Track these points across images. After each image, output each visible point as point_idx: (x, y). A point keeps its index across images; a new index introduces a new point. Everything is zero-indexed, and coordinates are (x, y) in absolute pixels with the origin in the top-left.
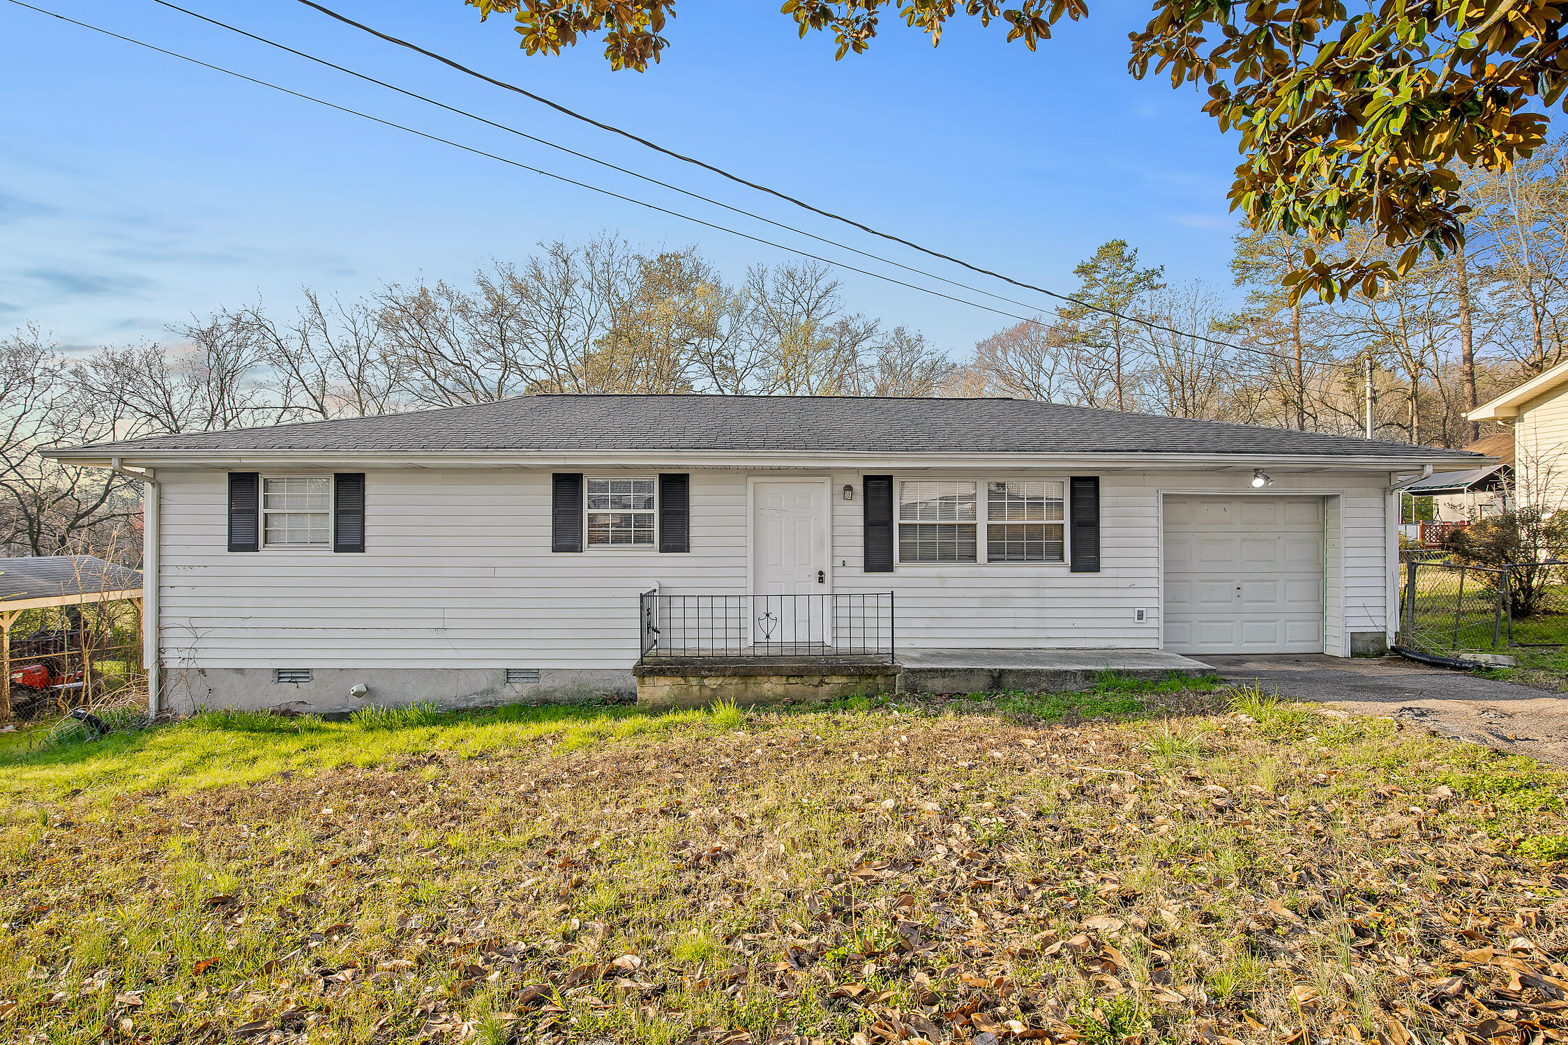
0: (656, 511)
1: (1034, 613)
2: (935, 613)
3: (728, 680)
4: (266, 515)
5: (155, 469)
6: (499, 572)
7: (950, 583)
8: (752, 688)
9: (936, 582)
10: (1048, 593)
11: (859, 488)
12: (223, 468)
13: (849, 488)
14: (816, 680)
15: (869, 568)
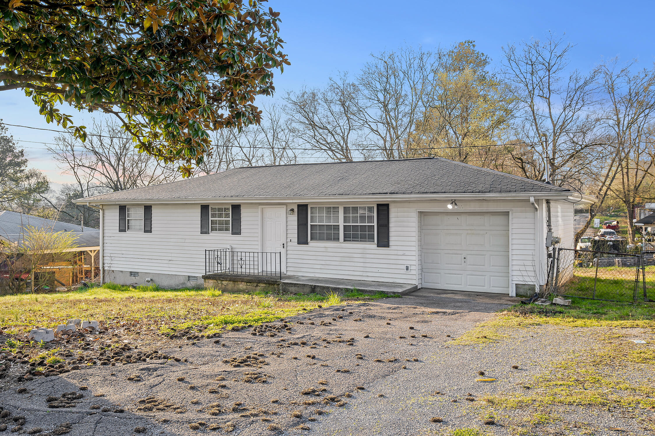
0: (230, 219)
1: (362, 265)
2: (323, 263)
3: (229, 282)
4: (128, 220)
5: (102, 205)
6: (186, 241)
7: (329, 250)
8: (236, 286)
9: (323, 249)
10: (368, 256)
11: (296, 210)
12: (118, 204)
13: (292, 210)
14: (255, 285)
15: (299, 243)
